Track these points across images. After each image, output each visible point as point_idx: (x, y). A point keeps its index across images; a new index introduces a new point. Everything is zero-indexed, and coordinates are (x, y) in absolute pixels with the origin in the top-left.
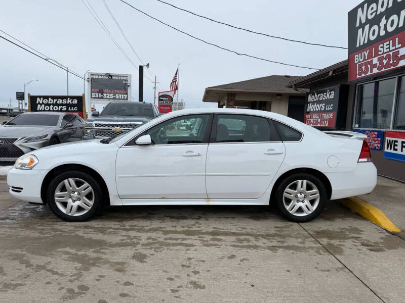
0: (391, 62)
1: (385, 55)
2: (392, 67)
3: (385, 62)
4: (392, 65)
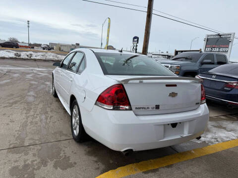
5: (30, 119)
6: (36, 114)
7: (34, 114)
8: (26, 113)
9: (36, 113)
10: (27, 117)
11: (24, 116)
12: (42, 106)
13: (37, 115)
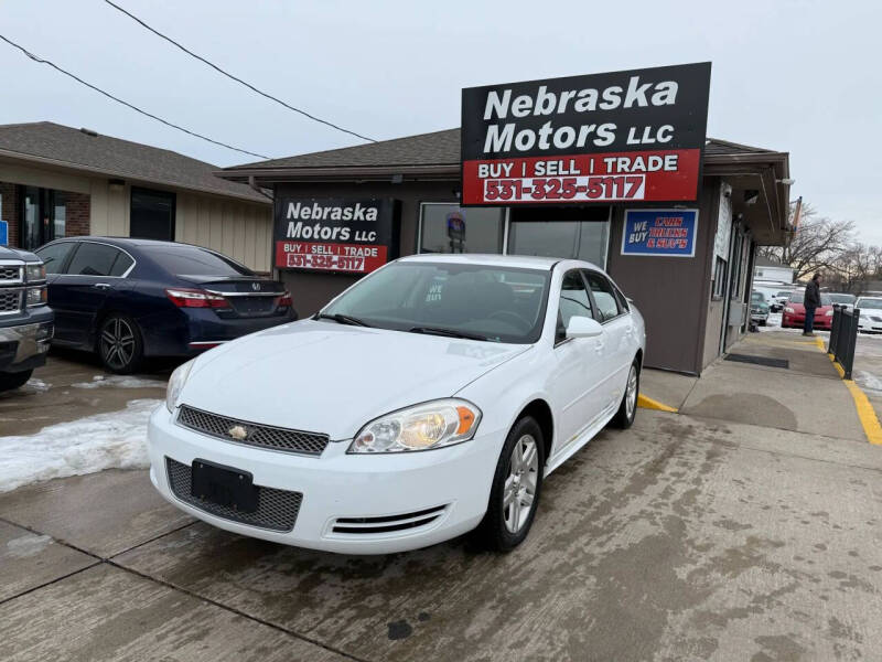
0: (561, 191)
1: (548, 179)
2: (562, 199)
3: (548, 189)
4: (561, 195)
5: (692, 475)
6: (670, 483)
7: (674, 483)
8: (699, 493)
9: (667, 483)
10: (697, 481)
11: (706, 487)
12: (631, 502)
13: (667, 480)
